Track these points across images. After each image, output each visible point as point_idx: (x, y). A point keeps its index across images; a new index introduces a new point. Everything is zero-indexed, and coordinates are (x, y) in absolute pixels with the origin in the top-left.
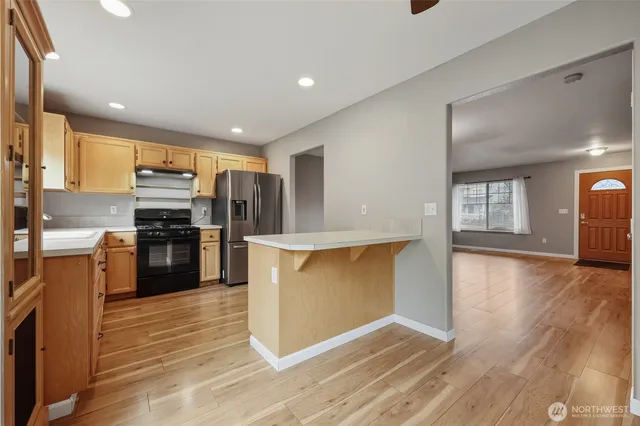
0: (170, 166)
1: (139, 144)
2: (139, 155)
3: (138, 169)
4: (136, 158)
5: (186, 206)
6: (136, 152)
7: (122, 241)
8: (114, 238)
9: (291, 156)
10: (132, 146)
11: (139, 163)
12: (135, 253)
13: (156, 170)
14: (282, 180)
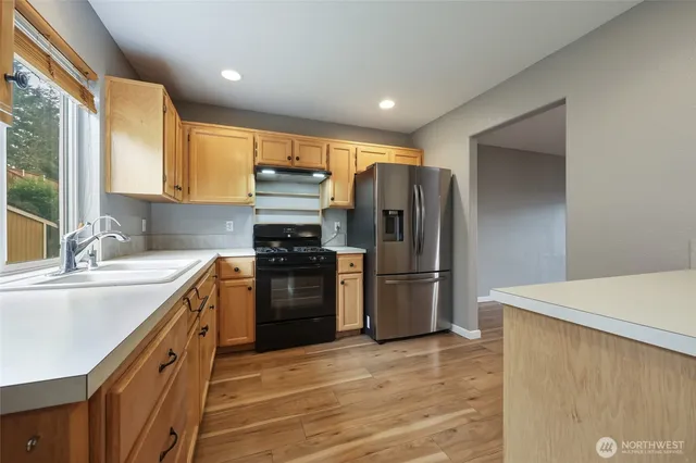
0: (297, 163)
1: (259, 134)
2: (258, 150)
3: (257, 169)
4: (255, 154)
5: (315, 220)
6: (255, 145)
7: (237, 270)
8: (228, 266)
9: (473, 137)
10: (250, 136)
11: (259, 160)
12: (254, 289)
13: (279, 169)
14: (453, 179)
